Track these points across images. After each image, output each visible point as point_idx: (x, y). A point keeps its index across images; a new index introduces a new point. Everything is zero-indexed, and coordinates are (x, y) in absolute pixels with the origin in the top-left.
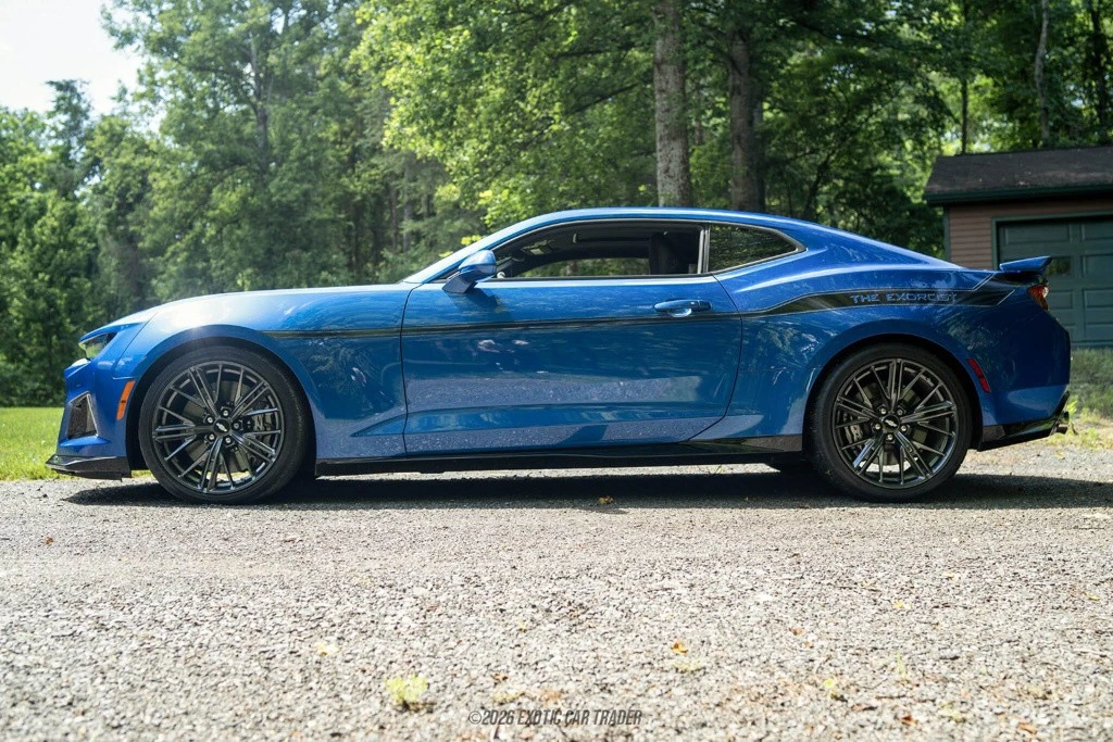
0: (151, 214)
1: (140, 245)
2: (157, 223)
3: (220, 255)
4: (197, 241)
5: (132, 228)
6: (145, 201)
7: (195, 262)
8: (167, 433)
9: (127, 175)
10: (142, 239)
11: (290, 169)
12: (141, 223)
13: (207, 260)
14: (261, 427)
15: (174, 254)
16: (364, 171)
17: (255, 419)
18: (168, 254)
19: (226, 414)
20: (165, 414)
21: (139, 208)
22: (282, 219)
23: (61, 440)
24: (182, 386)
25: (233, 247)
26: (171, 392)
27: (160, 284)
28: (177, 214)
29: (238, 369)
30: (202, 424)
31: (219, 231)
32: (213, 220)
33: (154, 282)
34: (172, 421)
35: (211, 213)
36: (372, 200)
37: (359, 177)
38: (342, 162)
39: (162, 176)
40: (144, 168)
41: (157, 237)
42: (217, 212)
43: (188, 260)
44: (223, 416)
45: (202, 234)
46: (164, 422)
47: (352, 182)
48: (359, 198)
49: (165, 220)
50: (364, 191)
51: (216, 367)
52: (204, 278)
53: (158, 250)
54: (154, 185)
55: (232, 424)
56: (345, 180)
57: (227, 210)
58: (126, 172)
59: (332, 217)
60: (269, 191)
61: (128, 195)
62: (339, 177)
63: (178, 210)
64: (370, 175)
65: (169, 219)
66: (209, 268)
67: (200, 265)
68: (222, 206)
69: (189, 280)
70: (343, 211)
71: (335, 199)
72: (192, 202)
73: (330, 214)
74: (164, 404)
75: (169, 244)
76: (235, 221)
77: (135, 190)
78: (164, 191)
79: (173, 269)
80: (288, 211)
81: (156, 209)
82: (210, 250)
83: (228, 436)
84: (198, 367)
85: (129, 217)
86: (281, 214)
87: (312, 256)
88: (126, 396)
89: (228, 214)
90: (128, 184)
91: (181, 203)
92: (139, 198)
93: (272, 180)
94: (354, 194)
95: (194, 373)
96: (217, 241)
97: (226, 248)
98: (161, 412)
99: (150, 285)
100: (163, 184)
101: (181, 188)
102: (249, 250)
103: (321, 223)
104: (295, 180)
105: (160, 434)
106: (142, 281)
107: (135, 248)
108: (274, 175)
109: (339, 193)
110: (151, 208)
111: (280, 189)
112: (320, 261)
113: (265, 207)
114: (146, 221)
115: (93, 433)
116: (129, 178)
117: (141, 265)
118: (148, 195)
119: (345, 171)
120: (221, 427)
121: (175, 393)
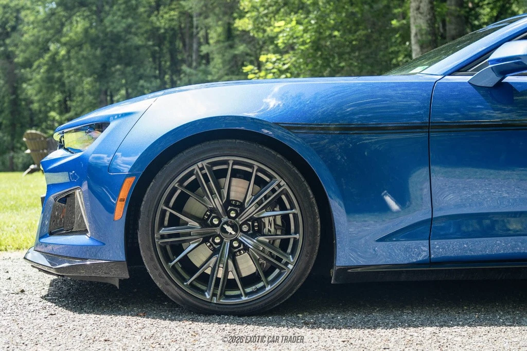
0: (23, 39)
1: (16, 60)
2: (27, 45)
3: (70, 68)
4: (53, 58)
5: (10, 49)
6: (18, 30)
7: (54, 72)
8: (170, 236)
9: (6, 13)
10: (16, 56)
11: (119, 10)
12: (16, 45)
13: (61, 71)
14: (272, 230)
15: (39, 67)
16: (166, 13)
17: (266, 221)
18: (34, 67)
19: (233, 214)
20: (168, 214)
21: (15, 35)
22: (112, 44)
23: (42, 236)
24: (186, 184)
25: (79, 62)
26: (174, 190)
27: (29, 87)
28: (40, 40)
29: (251, 166)
30: (207, 226)
31: (68, 52)
32: (65, 44)
33: (24, 85)
34: (174, 221)
35: (64, 40)
36: (171, 33)
37: (162, 16)
38: (150, 7)
39: (31, 13)
40: (18, 7)
41: (27, 55)
42: (68, 39)
43: (48, 71)
44: (230, 217)
45: (57, 53)
46: (166, 223)
47: (158, 20)
48: (162, 31)
49: (33, 43)
50: (167, 26)
51: (226, 162)
52: (60, 83)
53: (28, 64)
54: (26, 20)
55: (241, 226)
56: (153, 18)
57: (74, 37)
58: (6, 10)
59: (144, 43)
60: (105, 25)
61: (7, 26)
62: (149, 16)
63: (42, 37)
64: (170, 16)
65: (35, 43)
66: (62, 76)
67: (57, 75)
68: (71, 34)
69: (50, 85)
70: (152, 40)
71: (146, 32)
72: (51, 31)
73: (142, 42)
74: (167, 203)
75: (36, 60)
76: (80, 45)
77: (12, 23)
78: (33, 23)
79: (38, 77)
80: (117, 38)
81: (26, 36)
82: (64, 64)
83: (236, 239)
84: (205, 163)
85: (8, 41)
86: (112, 40)
87: (133, 70)
88: (124, 193)
89: (74, 40)
90: (7, 19)
91: (44, 32)
92: (14, 28)
93: (106, 17)
94: (158, 29)
95: (202, 169)
96: (68, 58)
97: (73, 63)
98: (164, 212)
99: (21, 87)
100: (32, 18)
101: (44, 21)
102: (90, 65)
103: (138, 48)
104: (123, 17)
105: (163, 237)
106: (15, 85)
107: (11, 62)
108: (108, 14)
109: (149, 27)
110: (22, 35)
111: (112, 23)
112: (139, 73)
113: (101, 35)
114: (19, 43)
115: (84, 232)
116: (7, 15)
117: (15, 74)
118: (20, 27)
119: (152, 12)
120: (229, 229)
121: (179, 192)
